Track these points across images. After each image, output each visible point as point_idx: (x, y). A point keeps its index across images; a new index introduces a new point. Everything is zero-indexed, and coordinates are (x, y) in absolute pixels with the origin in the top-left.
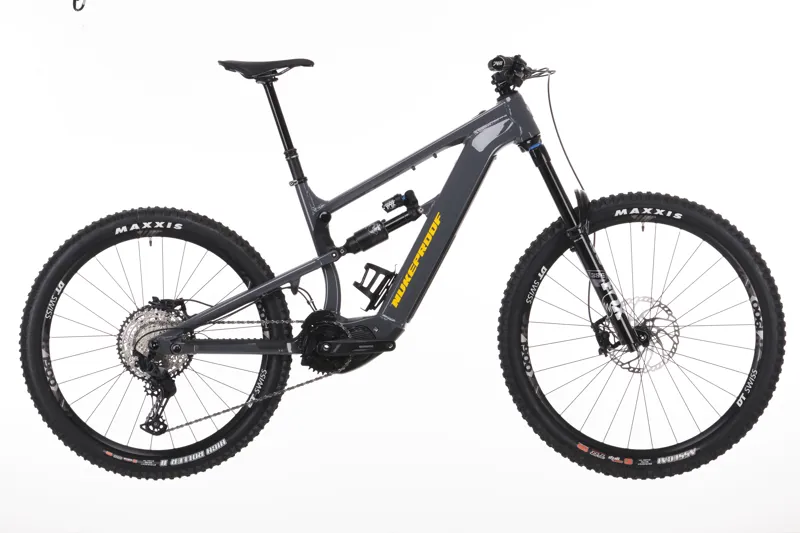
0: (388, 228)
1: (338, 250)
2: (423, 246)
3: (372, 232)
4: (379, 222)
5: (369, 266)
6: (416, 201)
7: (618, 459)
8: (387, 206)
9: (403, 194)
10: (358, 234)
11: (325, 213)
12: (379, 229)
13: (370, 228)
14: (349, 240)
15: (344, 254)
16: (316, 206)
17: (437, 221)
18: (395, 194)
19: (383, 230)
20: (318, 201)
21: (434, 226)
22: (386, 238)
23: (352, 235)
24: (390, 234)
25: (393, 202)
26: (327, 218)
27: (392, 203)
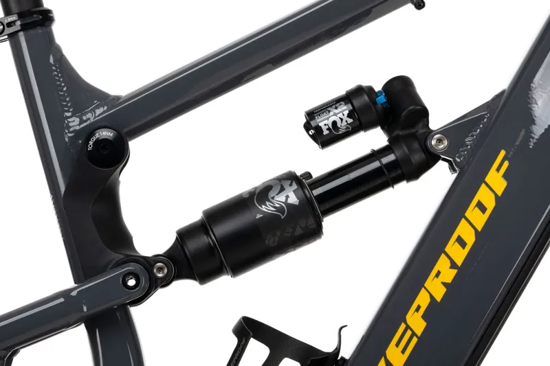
0: (322, 198)
1: (148, 263)
2: (442, 264)
3: (267, 208)
4: (291, 177)
5: (248, 329)
6: (423, 113)
8: (324, 122)
9: (378, 87)
10: (215, 216)
11: (106, 134)
12: (293, 199)
13: (263, 193)
14: (184, 235)
15: (166, 282)
16: (79, 111)
17: (496, 180)
18: (351, 85)
19: (306, 203)
20: (85, 95)
21: (485, 196)
22: (315, 232)
23: (195, 216)
24: (329, 222)
25: (344, 110)
26: (115, 155)
27: (341, 115)
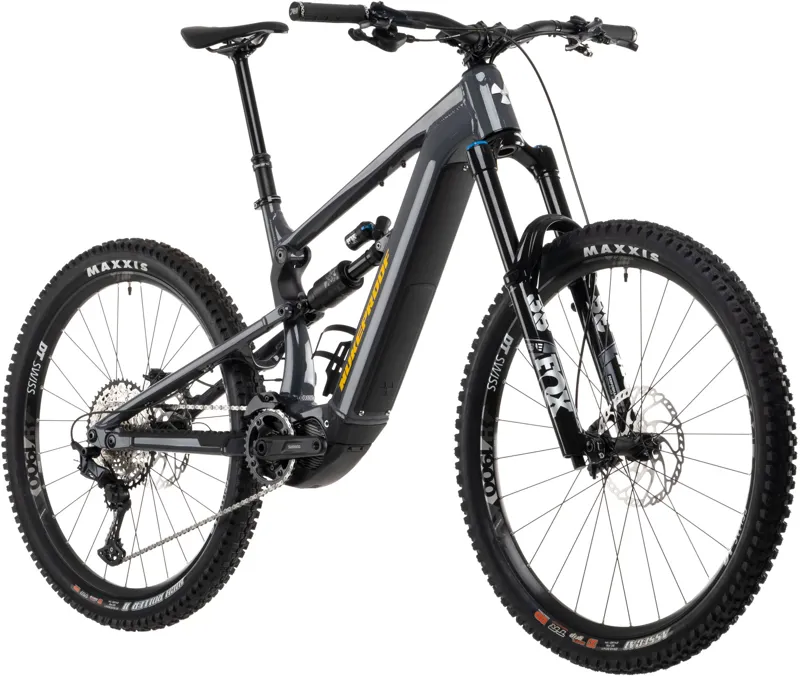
7: (581, 638)
8: (348, 241)
17: (386, 262)
27: (354, 237)
